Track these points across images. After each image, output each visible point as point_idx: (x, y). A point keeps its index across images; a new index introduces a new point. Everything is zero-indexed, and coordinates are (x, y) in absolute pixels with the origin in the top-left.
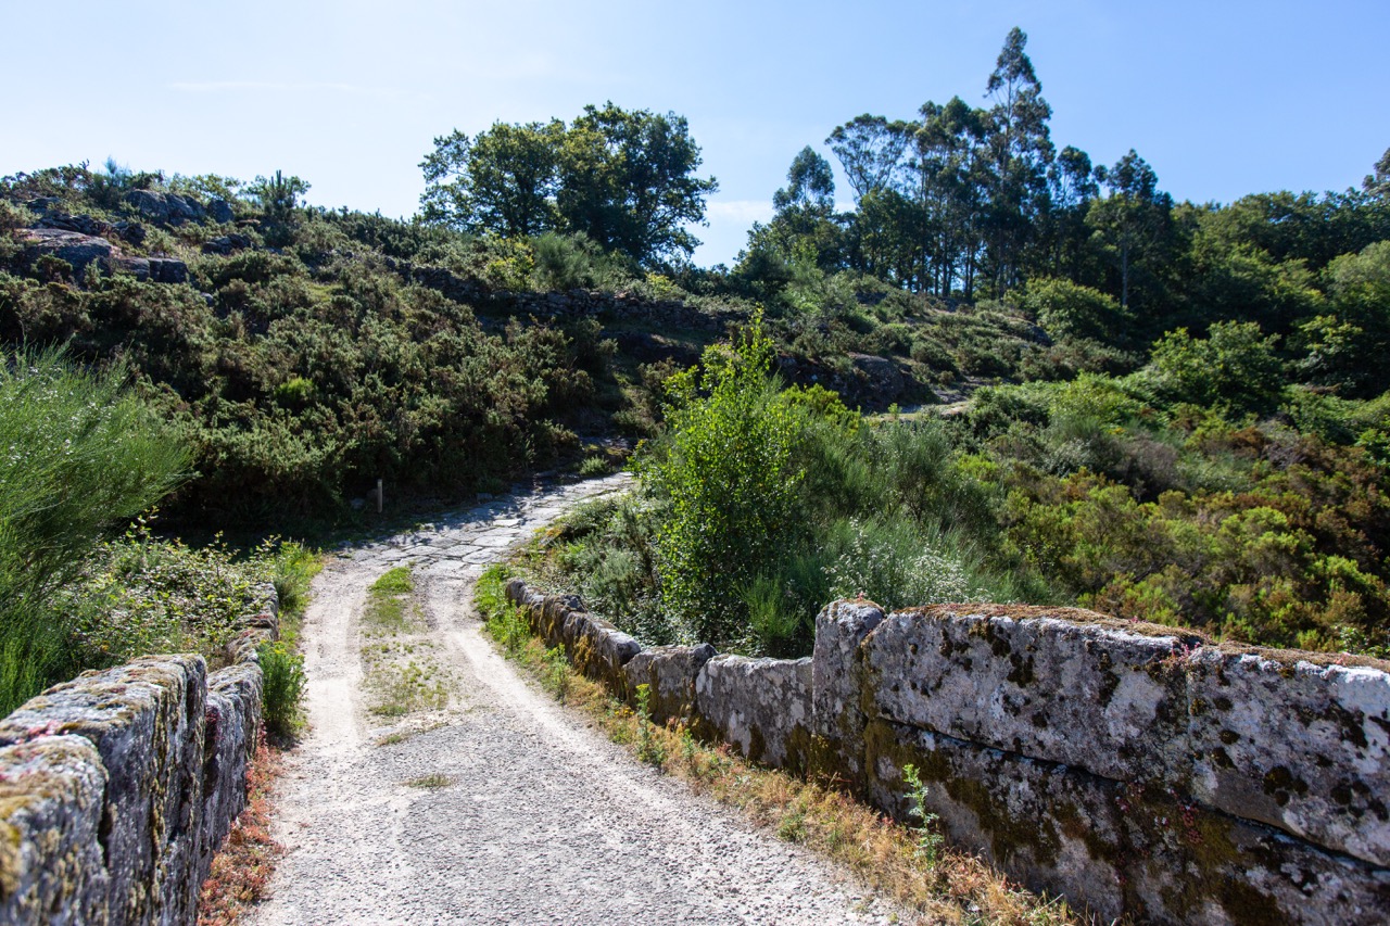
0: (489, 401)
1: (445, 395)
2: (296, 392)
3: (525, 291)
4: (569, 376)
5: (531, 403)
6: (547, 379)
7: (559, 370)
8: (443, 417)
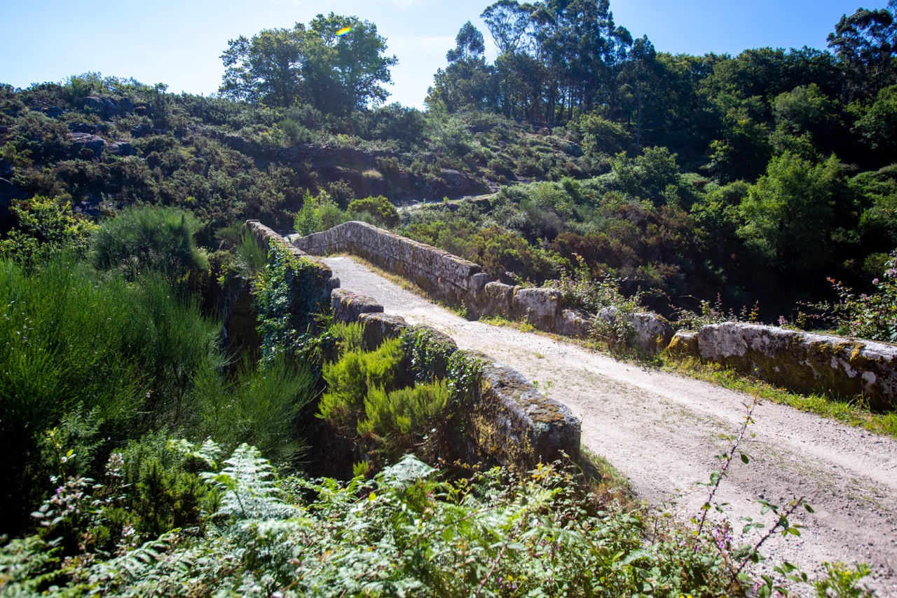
0: (261, 203)
1: (243, 201)
2: (190, 202)
3: (278, 146)
4: (294, 190)
5: (278, 203)
6: (284, 192)
7: (291, 187)
8: (244, 210)
